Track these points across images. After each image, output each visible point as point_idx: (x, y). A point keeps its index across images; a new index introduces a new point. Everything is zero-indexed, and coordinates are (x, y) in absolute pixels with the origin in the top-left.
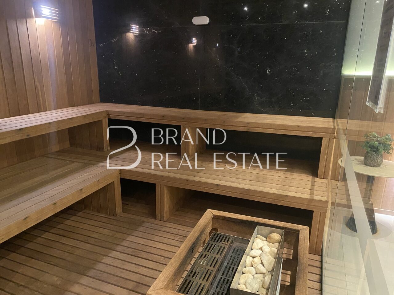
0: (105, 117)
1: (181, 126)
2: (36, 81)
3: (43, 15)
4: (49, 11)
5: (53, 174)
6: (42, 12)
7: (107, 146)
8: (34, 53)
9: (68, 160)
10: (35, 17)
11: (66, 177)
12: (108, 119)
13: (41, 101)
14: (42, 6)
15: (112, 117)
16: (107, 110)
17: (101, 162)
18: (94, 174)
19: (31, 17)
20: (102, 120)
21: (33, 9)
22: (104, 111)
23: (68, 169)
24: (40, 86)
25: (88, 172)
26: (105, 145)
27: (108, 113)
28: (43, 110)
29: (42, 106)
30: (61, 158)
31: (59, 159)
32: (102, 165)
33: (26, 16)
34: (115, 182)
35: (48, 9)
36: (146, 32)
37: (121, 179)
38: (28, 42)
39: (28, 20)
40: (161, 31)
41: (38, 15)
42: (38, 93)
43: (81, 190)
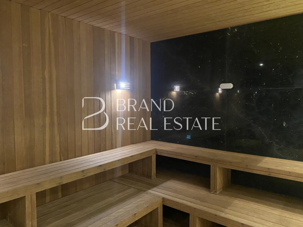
0: (154, 154)
1: (210, 165)
2: (113, 129)
3: (121, 88)
4: (125, 85)
5: (117, 197)
6: (121, 86)
7: (154, 175)
8: (113, 111)
9: (127, 185)
10: (116, 89)
11: (125, 201)
12: (156, 155)
13: (114, 142)
14: (120, 83)
15: (159, 154)
16: (156, 149)
17: (149, 189)
18: (144, 200)
19: (114, 89)
20: (152, 156)
21: (115, 84)
22: (154, 149)
23: (127, 194)
24: (114, 132)
25: (140, 198)
26: (152, 174)
27: (156, 150)
28: (114, 148)
29: (114, 145)
30: (122, 183)
31: (121, 184)
32: (150, 192)
33: (111, 89)
34: (159, 208)
35: (125, 84)
36: (185, 93)
37: (164, 206)
38: (111, 104)
39: (112, 91)
40: (196, 93)
41: (118, 88)
42: (113, 136)
43: (135, 214)
